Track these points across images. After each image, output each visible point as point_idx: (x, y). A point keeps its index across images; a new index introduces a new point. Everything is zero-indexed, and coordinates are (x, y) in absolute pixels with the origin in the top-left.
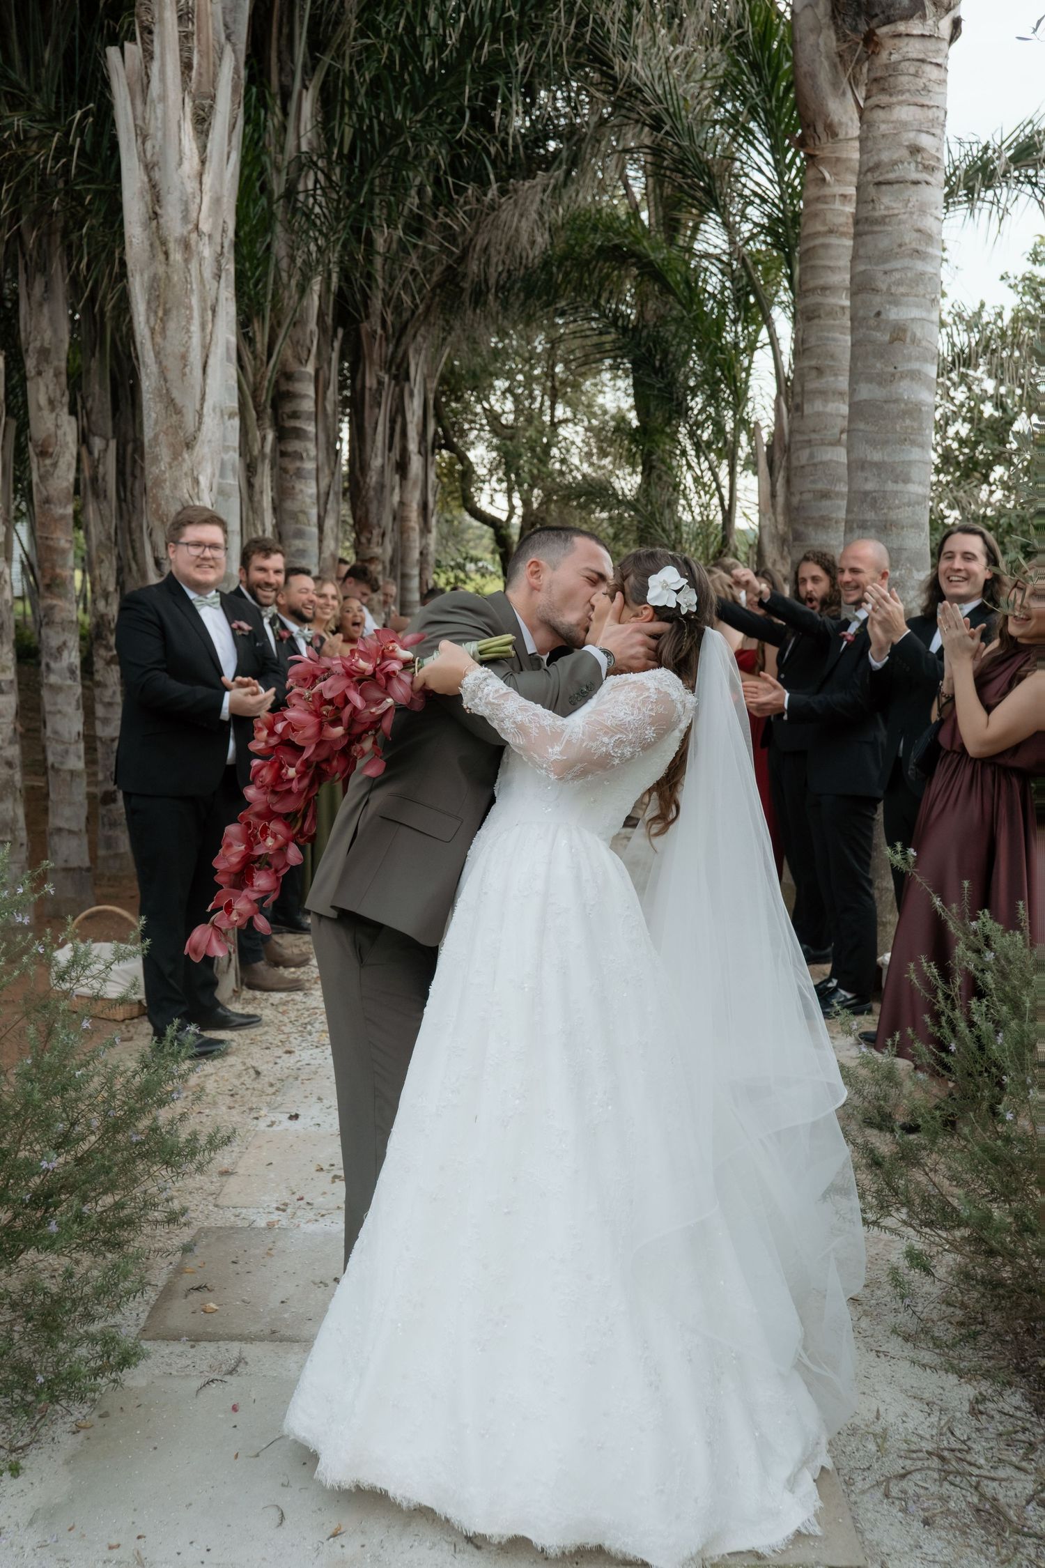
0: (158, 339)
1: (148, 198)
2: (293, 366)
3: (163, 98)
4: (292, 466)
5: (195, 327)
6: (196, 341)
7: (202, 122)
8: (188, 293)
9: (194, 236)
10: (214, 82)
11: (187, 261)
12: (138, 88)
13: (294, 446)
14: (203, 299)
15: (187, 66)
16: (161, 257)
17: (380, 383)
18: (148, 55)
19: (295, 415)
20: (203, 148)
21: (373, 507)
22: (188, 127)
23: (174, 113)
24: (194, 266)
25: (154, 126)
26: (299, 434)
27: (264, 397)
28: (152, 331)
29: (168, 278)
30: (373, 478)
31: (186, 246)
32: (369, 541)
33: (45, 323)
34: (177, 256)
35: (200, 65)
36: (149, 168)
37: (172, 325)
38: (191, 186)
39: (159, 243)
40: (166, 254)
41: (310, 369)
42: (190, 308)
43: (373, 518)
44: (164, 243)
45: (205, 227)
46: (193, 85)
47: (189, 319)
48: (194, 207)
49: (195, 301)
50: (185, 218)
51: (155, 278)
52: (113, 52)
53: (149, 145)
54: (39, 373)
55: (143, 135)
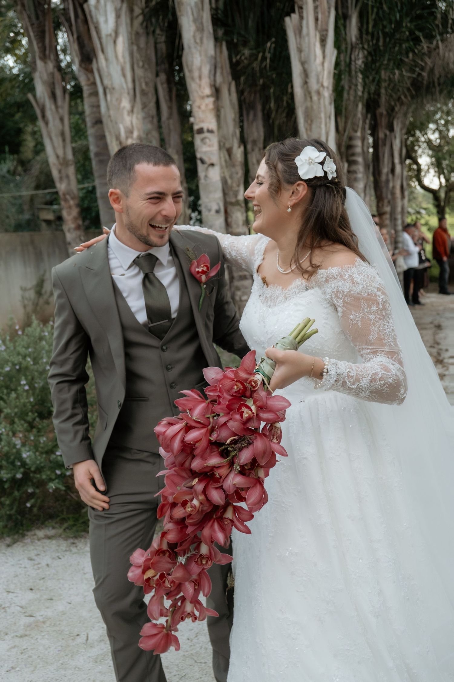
0: (309, 132)
1: (303, 76)
2: (353, 134)
3: (308, 34)
4: (353, 176)
5: (323, 126)
6: (323, 132)
7: (323, 41)
8: (320, 112)
9: (321, 89)
10: (327, 24)
11: (319, 99)
12: (297, 32)
13: (354, 168)
14: (325, 114)
15: (317, 19)
16: (309, 99)
17: (386, 135)
18: (301, 18)
19: (353, 155)
20: (324, 52)
21: (384, 190)
22: (318, 45)
23: (312, 39)
24: (322, 101)
25: (305, 46)
26: (355, 162)
27: (343, 149)
28: (306, 130)
29: (312, 107)
30: (383, 178)
31: (318, 93)
32: (383, 205)
33: (254, 130)
34: (315, 98)
35: (322, 18)
36: (303, 63)
37: (314, 126)
38: (319, 68)
39: (308, 93)
40: (311, 98)
41: (359, 134)
42: (321, 118)
43: (384, 195)
44: (310, 93)
45: (325, 84)
46: (319, 27)
47: (321, 123)
48: (321, 77)
49: (323, 115)
50: (318, 82)
51: (307, 108)
52: (287, 19)
53: (303, 55)
54: (253, 150)
55: (300, 50)
